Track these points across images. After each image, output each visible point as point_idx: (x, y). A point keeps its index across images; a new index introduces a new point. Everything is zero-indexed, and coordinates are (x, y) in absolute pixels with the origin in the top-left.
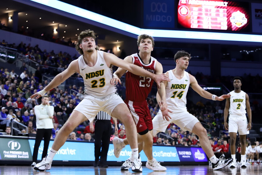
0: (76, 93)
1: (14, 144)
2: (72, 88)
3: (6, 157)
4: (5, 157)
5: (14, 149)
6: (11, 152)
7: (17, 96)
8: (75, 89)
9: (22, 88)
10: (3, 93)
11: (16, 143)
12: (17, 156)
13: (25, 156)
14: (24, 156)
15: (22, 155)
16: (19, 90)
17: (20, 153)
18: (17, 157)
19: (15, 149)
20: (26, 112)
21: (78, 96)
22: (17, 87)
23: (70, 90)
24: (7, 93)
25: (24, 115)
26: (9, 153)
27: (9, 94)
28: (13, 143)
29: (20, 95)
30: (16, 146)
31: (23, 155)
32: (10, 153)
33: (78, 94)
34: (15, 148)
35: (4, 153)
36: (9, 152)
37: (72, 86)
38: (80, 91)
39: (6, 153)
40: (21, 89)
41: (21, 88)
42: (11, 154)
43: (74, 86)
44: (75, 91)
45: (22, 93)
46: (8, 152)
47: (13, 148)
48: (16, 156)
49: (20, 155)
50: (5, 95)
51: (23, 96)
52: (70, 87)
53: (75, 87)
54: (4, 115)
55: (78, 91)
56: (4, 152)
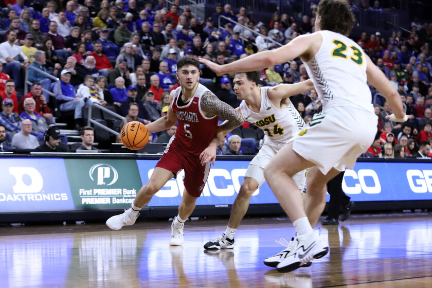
0: (234, 25)
1: (103, 171)
2: (223, 12)
3: (85, 203)
4: (83, 203)
5: (104, 183)
6: (96, 191)
7: (95, 37)
8: (228, 15)
9: (106, 18)
10: (60, 32)
11: (107, 170)
12: (111, 201)
13: (129, 198)
14: (126, 198)
15: (122, 198)
16: (100, 21)
17: (118, 191)
18: (109, 203)
19: (106, 184)
20: (120, 80)
21: (238, 34)
22: (95, 16)
23: (217, 17)
24: (72, 31)
25: (115, 86)
26: (93, 192)
27: (75, 34)
28: (100, 170)
29: (102, 37)
30: (108, 175)
31: (125, 196)
32: (94, 194)
33: (237, 28)
34: (105, 180)
35: (80, 194)
36: (91, 191)
37: (223, 6)
38: (240, 18)
39: (85, 193)
40: (104, 21)
41: (103, 18)
42: (97, 194)
43: (227, 6)
44: (229, 19)
45: (105, 32)
46: (89, 192)
47: (100, 182)
48: (109, 199)
49: (117, 198)
50: (67, 37)
51: (108, 39)
52: (218, 10)
53: (229, 8)
54: (68, 88)
55: (236, 20)
56: (81, 191)
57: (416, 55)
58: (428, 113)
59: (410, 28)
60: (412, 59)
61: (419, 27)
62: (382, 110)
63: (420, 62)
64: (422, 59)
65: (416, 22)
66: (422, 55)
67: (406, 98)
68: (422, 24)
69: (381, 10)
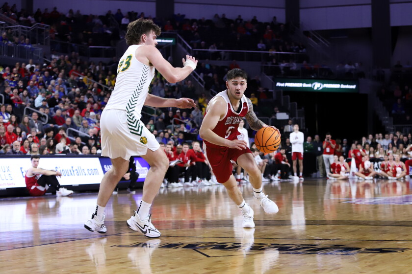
57: (55, 78)
58: (68, 121)
59: (51, 59)
60: (52, 82)
61: (57, 58)
62: (30, 119)
63: (58, 84)
64: (59, 82)
65: (55, 54)
66: (59, 79)
67: (45, 110)
68: (59, 55)
69: (30, 46)
